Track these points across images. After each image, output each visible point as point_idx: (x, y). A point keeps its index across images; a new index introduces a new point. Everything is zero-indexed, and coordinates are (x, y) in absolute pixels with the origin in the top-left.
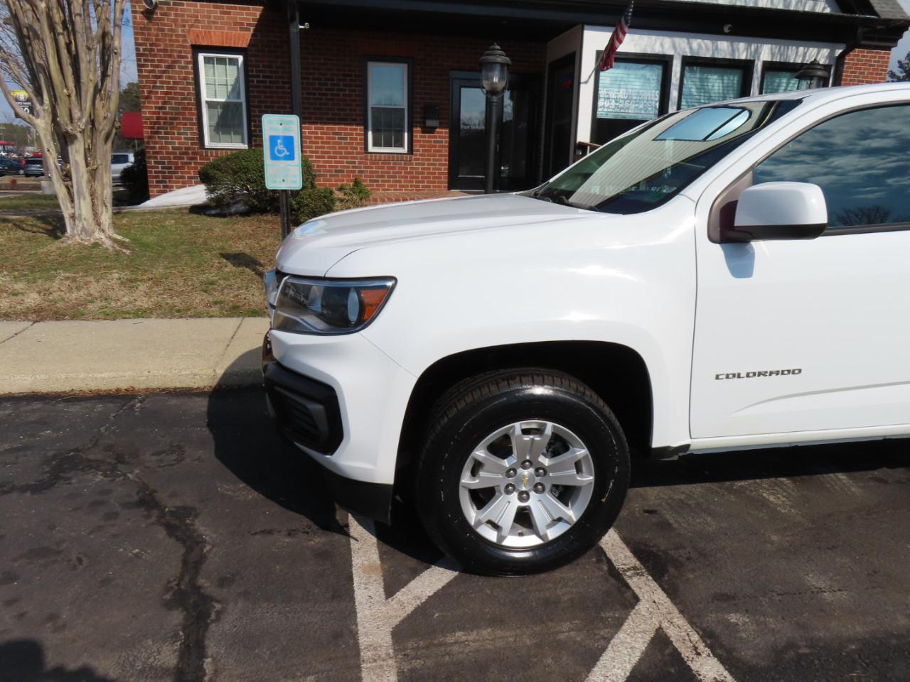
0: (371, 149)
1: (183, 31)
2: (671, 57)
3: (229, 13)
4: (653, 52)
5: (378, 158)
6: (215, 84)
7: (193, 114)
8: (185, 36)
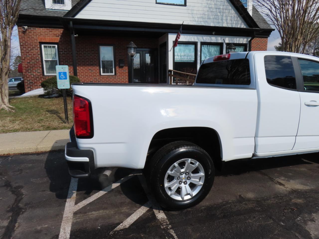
0: (102, 74)
1: (36, 38)
2: (197, 42)
3: (52, 31)
4: (191, 41)
5: (104, 77)
6: (48, 55)
7: (40, 64)
8: (37, 39)
